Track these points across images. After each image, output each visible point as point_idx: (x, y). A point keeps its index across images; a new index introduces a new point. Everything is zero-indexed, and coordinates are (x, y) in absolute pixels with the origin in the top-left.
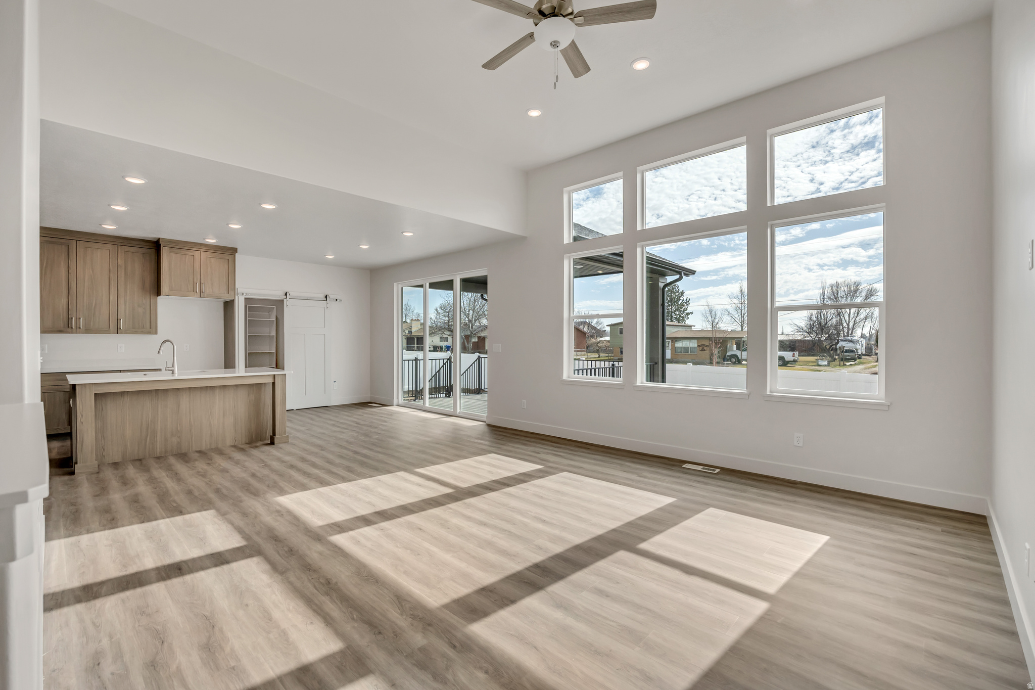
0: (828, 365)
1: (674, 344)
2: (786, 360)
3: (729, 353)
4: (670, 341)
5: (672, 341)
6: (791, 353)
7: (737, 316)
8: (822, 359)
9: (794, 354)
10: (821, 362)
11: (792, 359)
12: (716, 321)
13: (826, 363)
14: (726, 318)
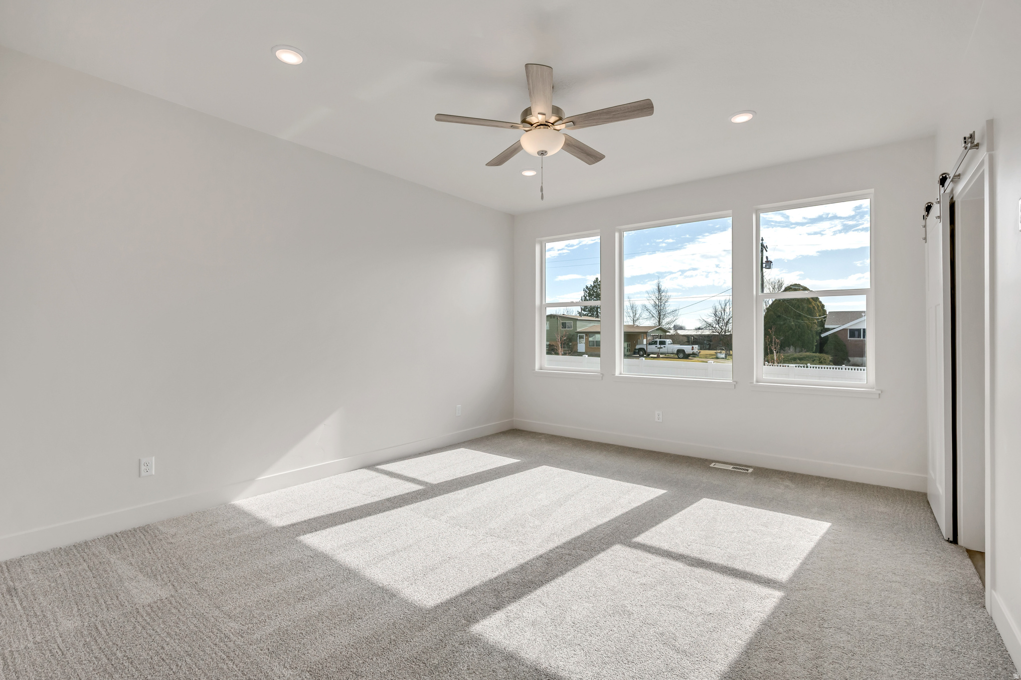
0: (726, 358)
1: (588, 339)
2: (686, 353)
3: (638, 347)
4: (584, 335)
5: (586, 335)
6: (690, 347)
7: (654, 312)
8: (720, 353)
9: (693, 347)
10: (720, 356)
11: (691, 352)
12: (637, 316)
13: (724, 356)
14: (646, 314)
